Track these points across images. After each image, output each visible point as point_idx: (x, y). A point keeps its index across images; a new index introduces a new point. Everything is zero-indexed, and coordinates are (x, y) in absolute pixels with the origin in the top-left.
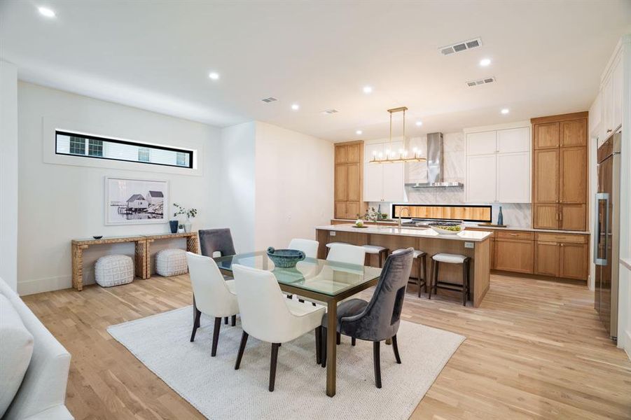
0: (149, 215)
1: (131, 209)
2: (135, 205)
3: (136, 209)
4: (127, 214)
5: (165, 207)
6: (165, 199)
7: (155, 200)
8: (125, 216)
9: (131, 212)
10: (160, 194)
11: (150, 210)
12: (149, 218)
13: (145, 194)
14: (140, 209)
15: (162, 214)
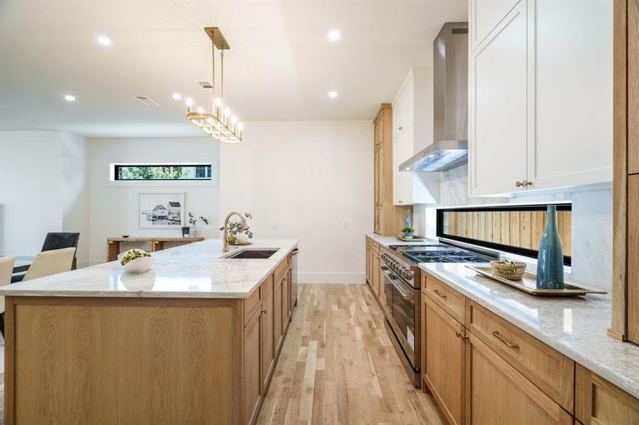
0: (169, 221)
1: (155, 217)
2: (158, 213)
3: (159, 217)
4: (153, 220)
5: (182, 215)
6: (182, 208)
7: (174, 209)
8: (151, 222)
9: (156, 218)
10: (177, 205)
11: (170, 218)
12: (169, 224)
13: (166, 204)
14: (162, 217)
15: (180, 221)
